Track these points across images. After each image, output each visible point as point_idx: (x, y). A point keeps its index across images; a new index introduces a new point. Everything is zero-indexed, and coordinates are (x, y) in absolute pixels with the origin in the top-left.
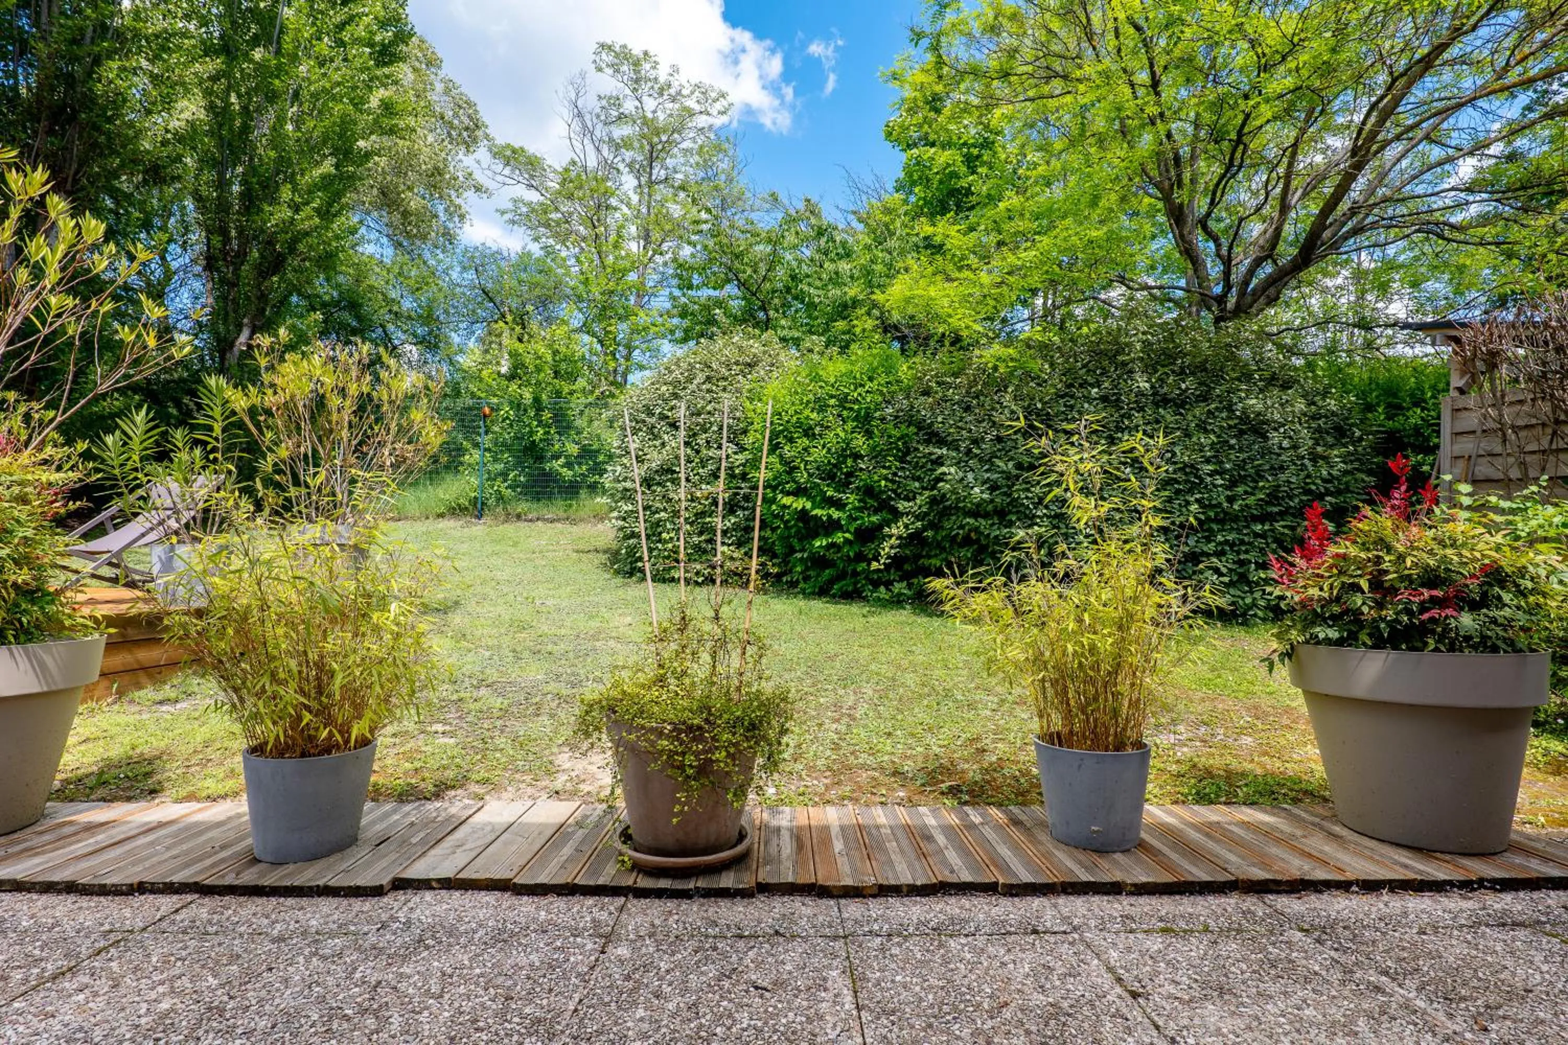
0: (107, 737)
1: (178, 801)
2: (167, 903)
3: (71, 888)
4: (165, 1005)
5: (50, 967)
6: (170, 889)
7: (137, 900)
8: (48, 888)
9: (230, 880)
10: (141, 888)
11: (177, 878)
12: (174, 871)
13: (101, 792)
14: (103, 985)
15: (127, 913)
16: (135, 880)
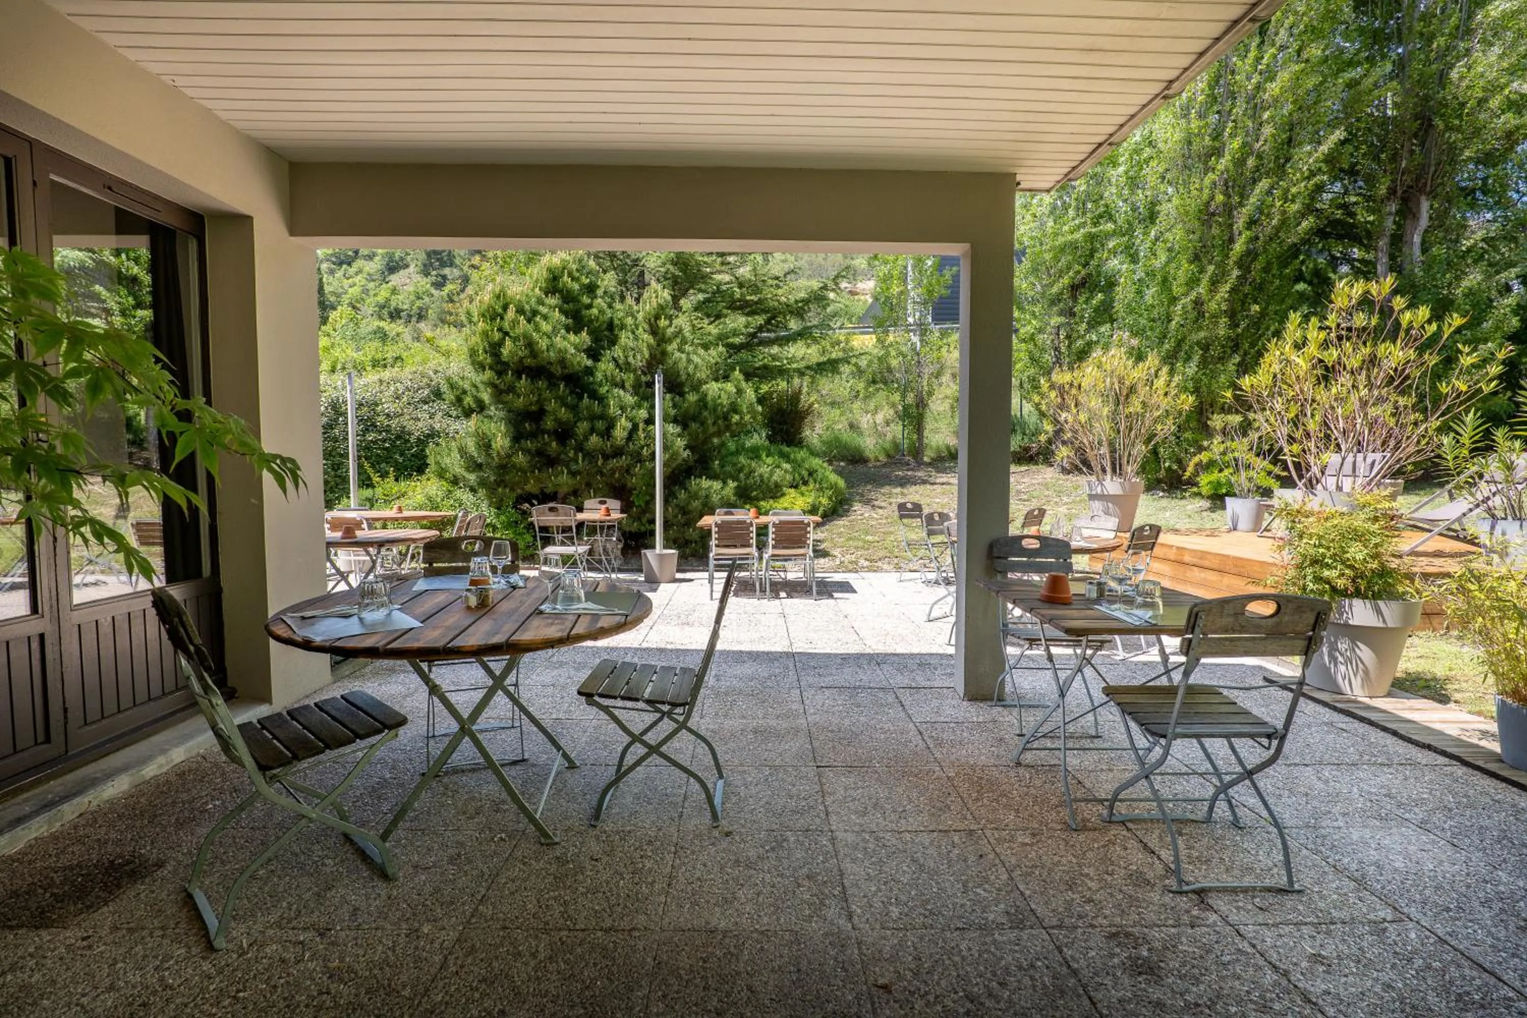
0: (1435, 658)
1: (1470, 712)
2: (1442, 760)
3: (1395, 733)
4: (1425, 796)
5: (1380, 761)
6: (1444, 753)
7: (1427, 752)
8: (1385, 729)
9: (1480, 763)
10: (1429, 747)
11: (1449, 750)
12: (1449, 746)
13: (1424, 692)
14: (1400, 776)
15: (1420, 755)
16: (1427, 742)
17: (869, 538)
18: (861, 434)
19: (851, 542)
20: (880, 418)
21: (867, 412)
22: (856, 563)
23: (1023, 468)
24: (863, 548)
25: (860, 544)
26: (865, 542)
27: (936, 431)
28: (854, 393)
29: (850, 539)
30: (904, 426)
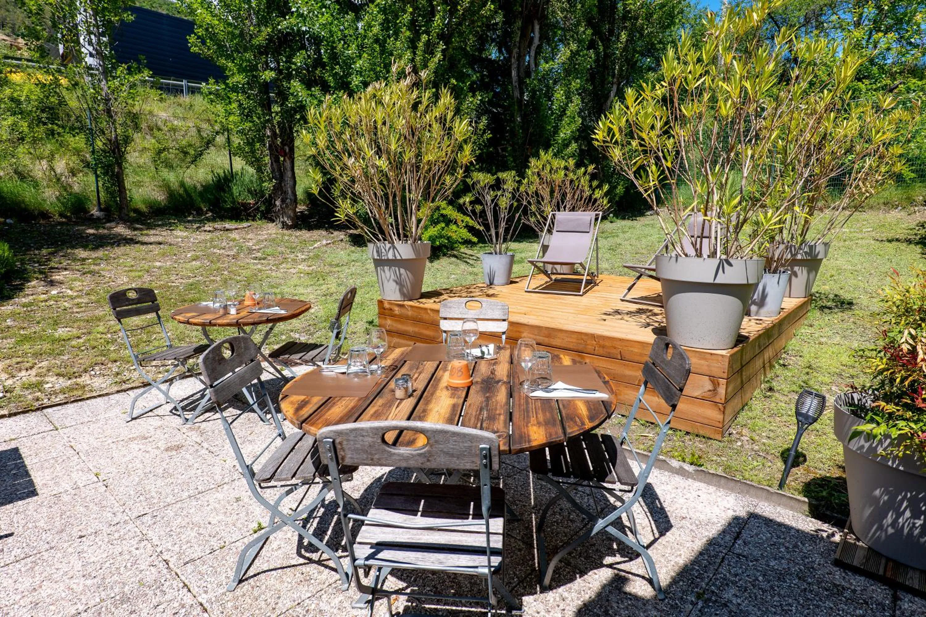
17: (61, 332)
18: (36, 185)
19: (26, 346)
20: (60, 166)
21: (40, 158)
22: (38, 386)
23: (245, 224)
24: (51, 353)
25: (46, 346)
26: (54, 341)
27: (139, 184)
28: (16, 135)
29: (26, 339)
30: (97, 176)
